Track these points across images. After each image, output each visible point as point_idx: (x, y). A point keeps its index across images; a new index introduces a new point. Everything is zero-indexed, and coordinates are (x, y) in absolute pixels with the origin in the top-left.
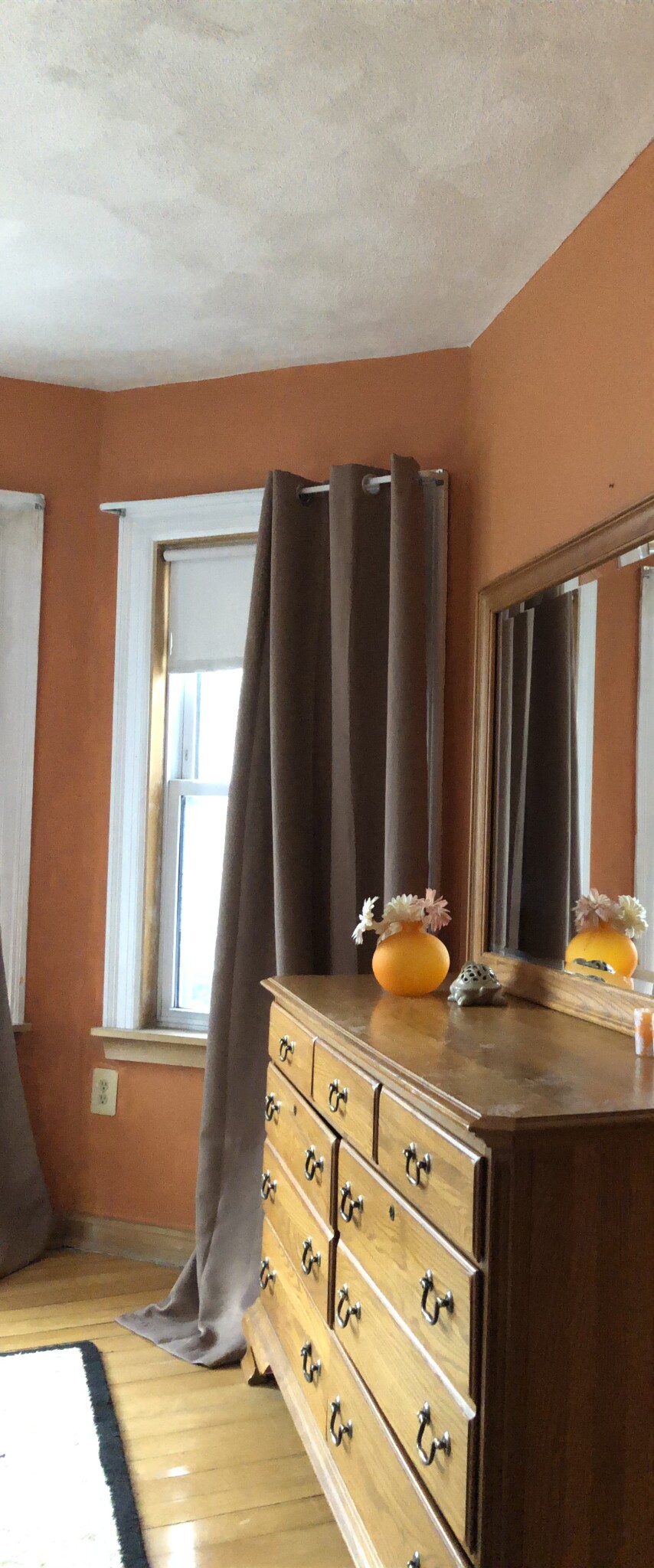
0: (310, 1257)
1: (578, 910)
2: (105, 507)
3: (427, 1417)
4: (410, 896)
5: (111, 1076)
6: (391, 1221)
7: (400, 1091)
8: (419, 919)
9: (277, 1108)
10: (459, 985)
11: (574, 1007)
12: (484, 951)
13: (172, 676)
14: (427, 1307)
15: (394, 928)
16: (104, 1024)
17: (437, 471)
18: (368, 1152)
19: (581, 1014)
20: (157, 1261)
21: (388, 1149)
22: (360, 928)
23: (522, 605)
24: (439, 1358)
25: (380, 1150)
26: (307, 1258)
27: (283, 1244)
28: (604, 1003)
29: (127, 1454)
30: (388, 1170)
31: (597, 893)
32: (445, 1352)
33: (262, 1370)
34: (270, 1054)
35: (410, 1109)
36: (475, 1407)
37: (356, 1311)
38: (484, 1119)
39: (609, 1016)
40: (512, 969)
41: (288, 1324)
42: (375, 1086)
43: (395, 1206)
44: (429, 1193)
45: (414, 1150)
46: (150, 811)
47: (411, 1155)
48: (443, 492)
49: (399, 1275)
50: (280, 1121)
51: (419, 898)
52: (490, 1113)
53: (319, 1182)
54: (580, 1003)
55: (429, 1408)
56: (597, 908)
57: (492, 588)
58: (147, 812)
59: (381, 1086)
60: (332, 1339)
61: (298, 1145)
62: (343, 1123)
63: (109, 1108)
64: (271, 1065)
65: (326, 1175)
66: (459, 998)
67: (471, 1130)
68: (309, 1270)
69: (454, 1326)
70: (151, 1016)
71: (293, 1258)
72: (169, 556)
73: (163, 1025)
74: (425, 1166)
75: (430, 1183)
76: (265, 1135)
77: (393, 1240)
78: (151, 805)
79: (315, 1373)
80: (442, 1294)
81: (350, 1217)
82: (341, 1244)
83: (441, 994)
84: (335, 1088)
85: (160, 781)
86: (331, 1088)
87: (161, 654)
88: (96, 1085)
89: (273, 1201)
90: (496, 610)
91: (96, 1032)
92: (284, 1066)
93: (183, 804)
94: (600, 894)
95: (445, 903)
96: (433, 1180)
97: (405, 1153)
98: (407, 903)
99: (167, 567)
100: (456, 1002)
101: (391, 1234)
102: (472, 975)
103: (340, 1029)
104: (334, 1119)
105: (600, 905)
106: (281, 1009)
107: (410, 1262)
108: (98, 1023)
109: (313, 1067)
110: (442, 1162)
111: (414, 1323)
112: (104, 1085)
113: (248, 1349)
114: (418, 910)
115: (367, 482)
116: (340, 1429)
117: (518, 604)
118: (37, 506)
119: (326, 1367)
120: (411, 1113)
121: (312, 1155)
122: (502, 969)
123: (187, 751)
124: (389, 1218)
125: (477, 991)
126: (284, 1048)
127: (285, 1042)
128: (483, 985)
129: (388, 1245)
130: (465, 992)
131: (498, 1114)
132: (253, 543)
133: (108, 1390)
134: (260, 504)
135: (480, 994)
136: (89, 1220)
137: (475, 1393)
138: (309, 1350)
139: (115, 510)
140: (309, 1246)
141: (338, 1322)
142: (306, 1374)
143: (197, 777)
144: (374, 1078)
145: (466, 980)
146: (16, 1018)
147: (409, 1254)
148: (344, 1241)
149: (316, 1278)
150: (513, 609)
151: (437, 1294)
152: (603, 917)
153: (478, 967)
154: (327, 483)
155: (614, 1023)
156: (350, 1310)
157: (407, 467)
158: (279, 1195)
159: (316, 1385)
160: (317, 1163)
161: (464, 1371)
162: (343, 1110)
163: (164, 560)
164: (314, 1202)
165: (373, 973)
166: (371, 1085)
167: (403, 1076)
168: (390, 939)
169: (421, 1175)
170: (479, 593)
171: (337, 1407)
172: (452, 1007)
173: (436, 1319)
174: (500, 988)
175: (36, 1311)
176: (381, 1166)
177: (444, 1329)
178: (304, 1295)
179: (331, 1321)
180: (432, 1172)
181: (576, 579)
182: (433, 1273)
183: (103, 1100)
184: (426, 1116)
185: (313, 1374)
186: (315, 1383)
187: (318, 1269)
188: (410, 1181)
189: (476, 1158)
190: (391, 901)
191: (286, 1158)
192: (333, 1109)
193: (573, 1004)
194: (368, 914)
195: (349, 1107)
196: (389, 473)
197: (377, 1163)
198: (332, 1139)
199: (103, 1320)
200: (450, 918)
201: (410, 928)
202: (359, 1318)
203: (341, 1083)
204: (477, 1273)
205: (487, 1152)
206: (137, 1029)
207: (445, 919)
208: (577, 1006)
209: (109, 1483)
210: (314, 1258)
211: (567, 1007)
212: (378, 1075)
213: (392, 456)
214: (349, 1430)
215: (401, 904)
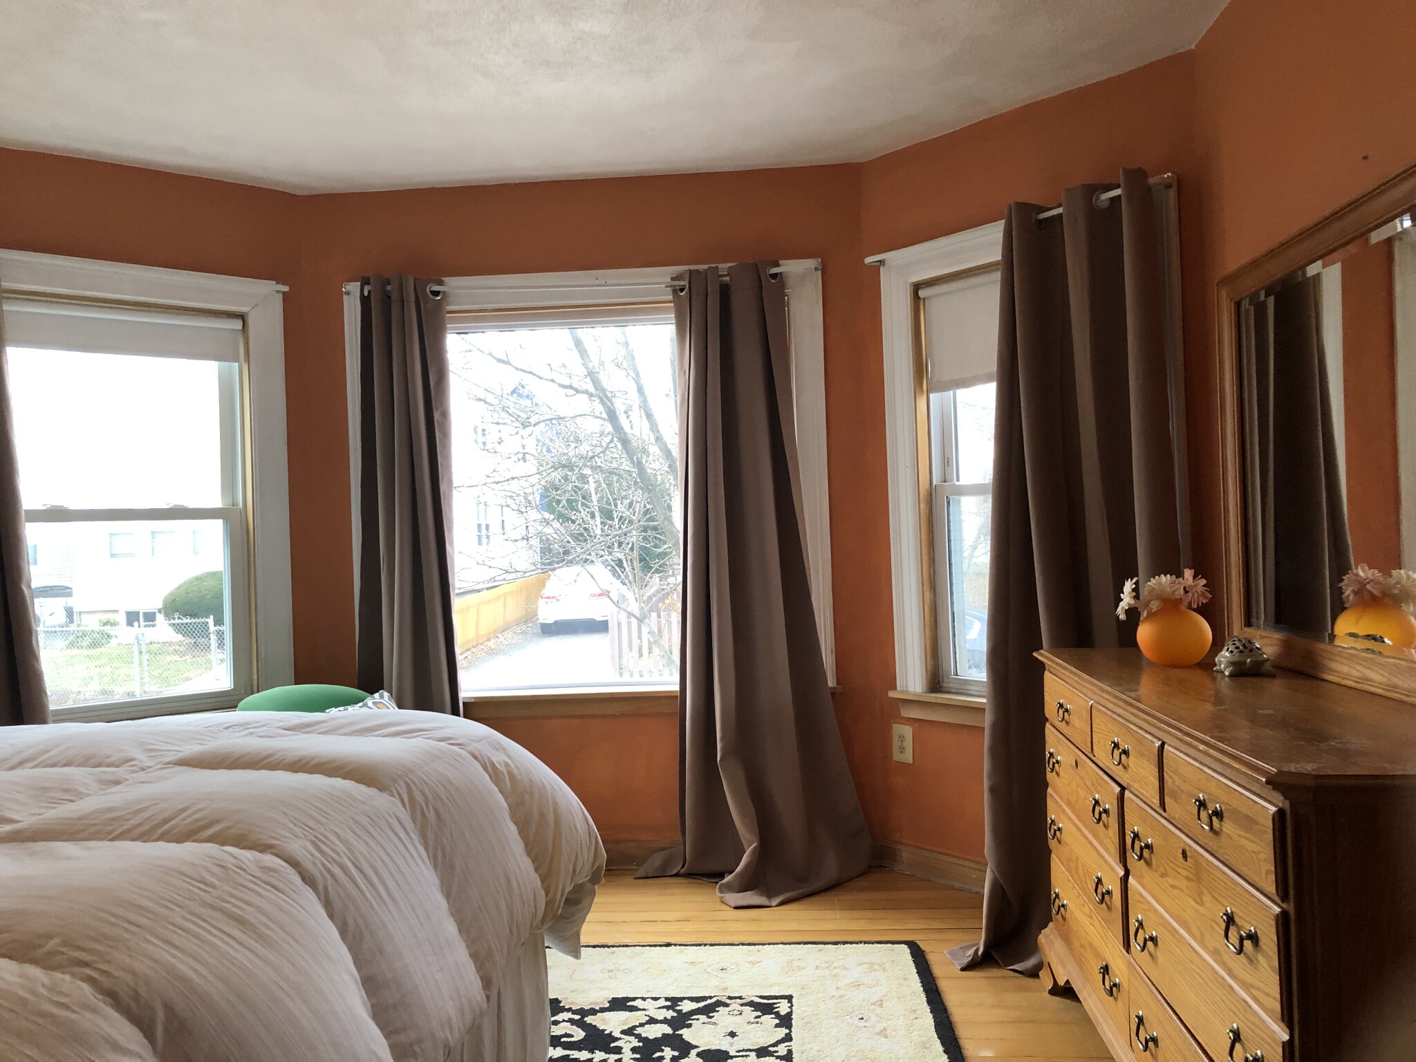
0: (1101, 889)
1: (1345, 585)
2: (868, 260)
3: (1237, 1037)
4: (1168, 576)
5: (907, 731)
6: (1184, 862)
7: (1184, 748)
8: (1179, 597)
9: (1058, 762)
10: (1224, 657)
11: (1352, 679)
12: (1245, 626)
13: (932, 396)
14: (1230, 940)
15: (1155, 605)
16: (898, 688)
17: (1166, 176)
18: (1156, 801)
19: (1361, 685)
20: (957, 885)
21: (1175, 797)
22: (1124, 605)
23: (1262, 294)
24: (1246, 986)
25: (1167, 799)
26: (1099, 891)
27: (1073, 879)
28: (1387, 675)
29: (956, 1032)
30: (1177, 817)
31: (1367, 568)
32: (1250, 979)
33: (1061, 983)
34: (1047, 715)
35: (1197, 764)
36: (1288, 1031)
37: (1152, 939)
38: (1280, 773)
39: (1396, 687)
40: (1276, 642)
41: (1083, 947)
42: (1158, 744)
43: (1187, 848)
44: (1224, 839)
45: (1204, 800)
46: (921, 511)
47: (1202, 804)
48: (1172, 194)
49: (1196, 910)
50: (1061, 773)
51: (1177, 578)
52: (1285, 769)
53: (1106, 826)
54: (1358, 674)
55: (1238, 1028)
56: (1368, 583)
57: (1229, 280)
58: (919, 512)
59: (1163, 744)
60: (1129, 963)
61: (1082, 793)
62: (1127, 775)
63: (908, 757)
64: (1048, 725)
65: (1113, 821)
66: (1225, 669)
67: (1268, 782)
68: (1102, 901)
69: (1260, 958)
70: (936, 682)
71: (1083, 889)
72: (922, 293)
73: (945, 690)
74: (1218, 814)
75: (1224, 829)
76: (1046, 785)
77: (1187, 878)
78: (922, 506)
79: (1114, 989)
80: (1245, 929)
81: (1141, 857)
82: (1131, 879)
83: (1207, 665)
84: (1116, 746)
85: (927, 485)
86: (1113, 745)
87: (922, 379)
88: (895, 738)
89: (1059, 842)
90: (1237, 299)
91: (892, 694)
92: (1062, 726)
93: (948, 503)
94: (1370, 569)
95: (1204, 582)
96: (1228, 827)
97: (1195, 803)
98: (1166, 583)
99: (922, 303)
100: (1223, 672)
101: (1185, 873)
102: (1237, 648)
103: (1118, 694)
104: (1117, 772)
105: (1371, 581)
106: (1054, 677)
107: (1207, 898)
108: (894, 688)
109: (1091, 724)
110: (1235, 812)
111: (1215, 953)
112: (902, 738)
113: (1046, 964)
114: (1177, 589)
115: (1097, 198)
116: (1146, 1038)
117: (1257, 294)
118: (816, 269)
119: (1125, 985)
120: (1199, 768)
121: (1097, 802)
122: (1268, 643)
123: (948, 458)
124: (1182, 860)
125: (1245, 663)
126: (1061, 711)
127: (1061, 706)
128: (1249, 657)
129: (1184, 884)
130: (1232, 663)
131: (1293, 770)
132: (998, 270)
133: (934, 981)
134: (1001, 235)
135: (1248, 666)
136: (900, 847)
137: (1287, 1017)
138: (1106, 970)
139: (877, 262)
140: (1099, 881)
141: (1135, 947)
142: (1105, 989)
143: (958, 480)
144: (1156, 737)
145: (1232, 652)
146: (831, 682)
147: (1204, 890)
148: (1133, 877)
149: (1109, 908)
150: (1253, 297)
151: (1239, 928)
152: (1375, 592)
153: (1243, 641)
154: (1059, 206)
155: (1402, 694)
156: (1147, 937)
157: (1136, 178)
158: (1065, 836)
159: (1116, 999)
160: (1104, 809)
161: (1274, 998)
162: (1126, 764)
163: (919, 298)
164: (1100, 843)
165: (1138, 646)
166: (1154, 743)
167: (1188, 734)
168: (1151, 615)
169: (1214, 823)
170: (1217, 285)
171: (1140, 1020)
172: (1219, 676)
173: (1240, 951)
174: (1268, 659)
175: (869, 914)
176: (1169, 814)
177: (1250, 960)
178: (1096, 923)
179: (1127, 946)
180: (1225, 819)
181: (1319, 263)
182: (1233, 910)
183: (902, 750)
184: (1215, 771)
185: (1112, 991)
186: (1114, 998)
187: (1111, 901)
188: (1203, 827)
189: (1273, 809)
190: (1150, 581)
191: (1069, 804)
192: (1116, 763)
193: (1352, 676)
194: (1129, 593)
195: (1132, 761)
196: (1118, 186)
197: (1165, 811)
198: (1118, 789)
199: (922, 926)
200: (1210, 596)
201: (1170, 605)
202: (1156, 944)
203: (1121, 740)
204: (1281, 912)
205: (1286, 805)
206: (925, 693)
207: (1206, 597)
208: (1355, 677)
209: (945, 1052)
210: (1106, 891)
211: (1344, 678)
212: (1160, 734)
213: (1121, 170)
214: (1154, 1040)
215: (1160, 583)
